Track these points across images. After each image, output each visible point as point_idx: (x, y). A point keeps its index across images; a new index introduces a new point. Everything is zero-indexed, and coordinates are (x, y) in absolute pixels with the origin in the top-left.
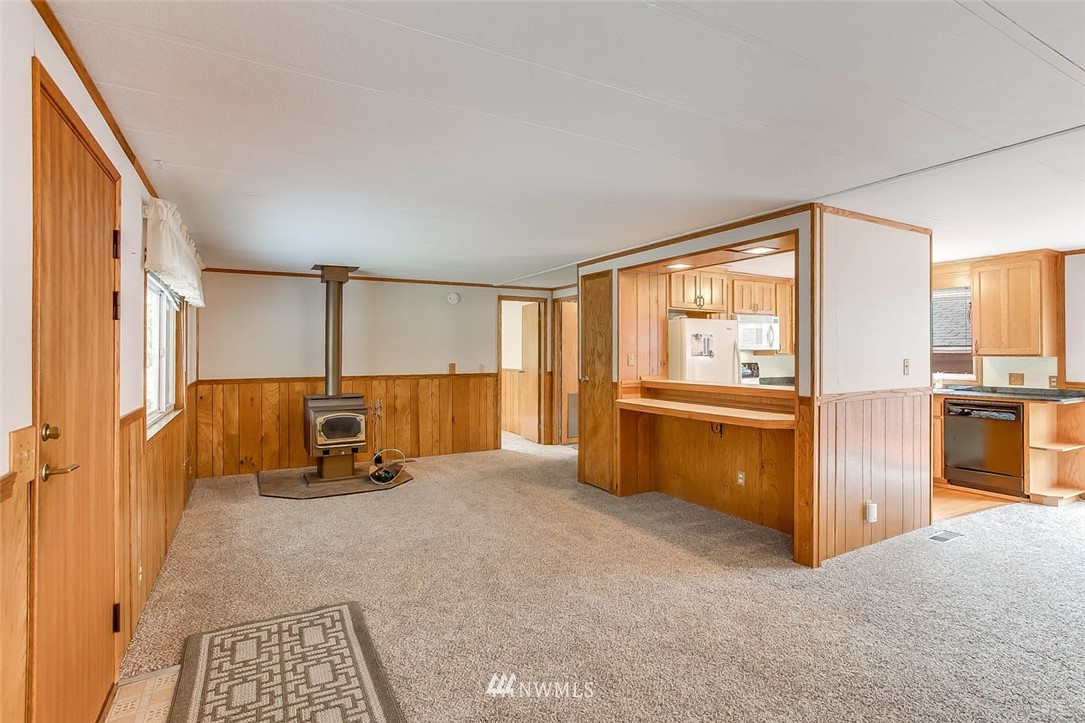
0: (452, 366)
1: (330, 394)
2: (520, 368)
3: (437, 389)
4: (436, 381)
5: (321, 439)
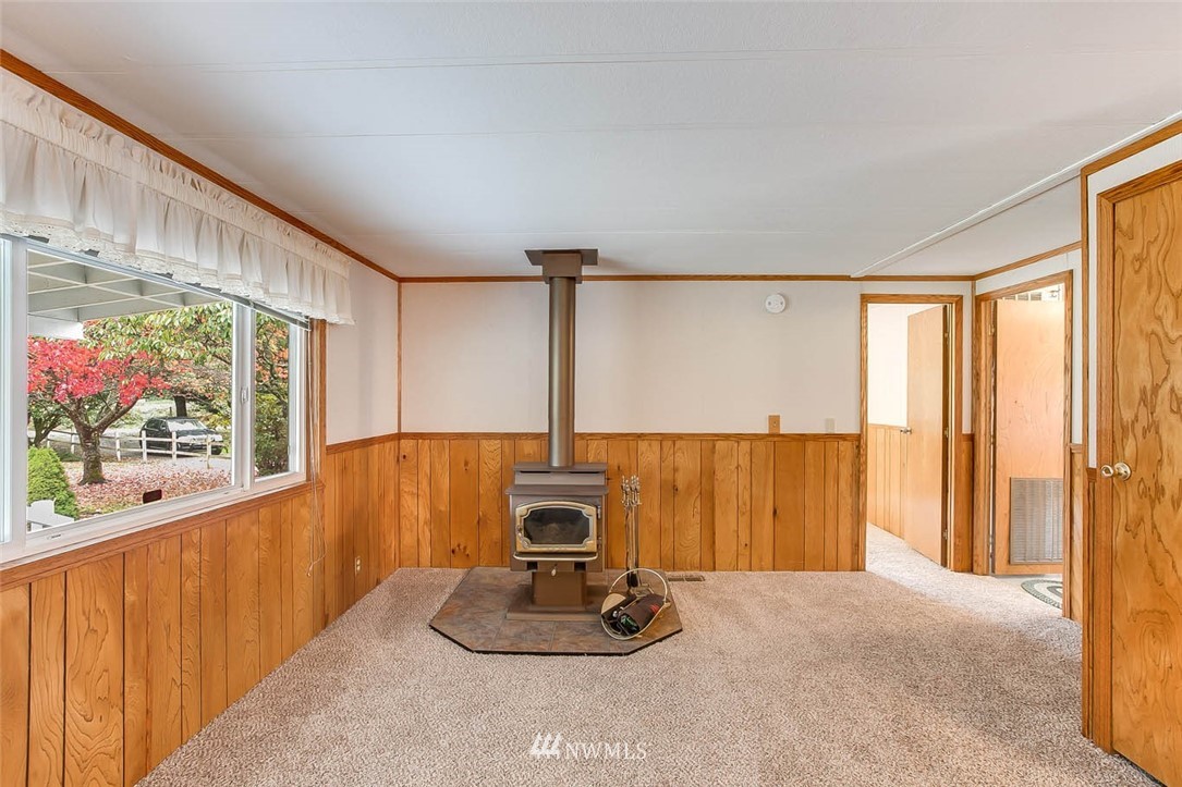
0: (775, 420)
1: (555, 463)
2: (903, 424)
3: (748, 457)
4: (745, 445)
5: (522, 543)
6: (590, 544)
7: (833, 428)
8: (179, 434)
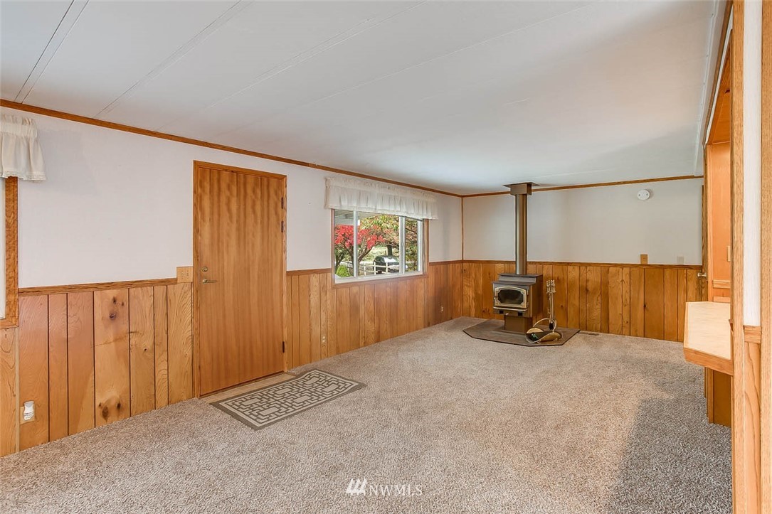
0: (644, 257)
1: (518, 273)
3: (628, 276)
4: (626, 270)
5: (497, 303)
6: (524, 305)
7: (683, 262)
8: (389, 264)
